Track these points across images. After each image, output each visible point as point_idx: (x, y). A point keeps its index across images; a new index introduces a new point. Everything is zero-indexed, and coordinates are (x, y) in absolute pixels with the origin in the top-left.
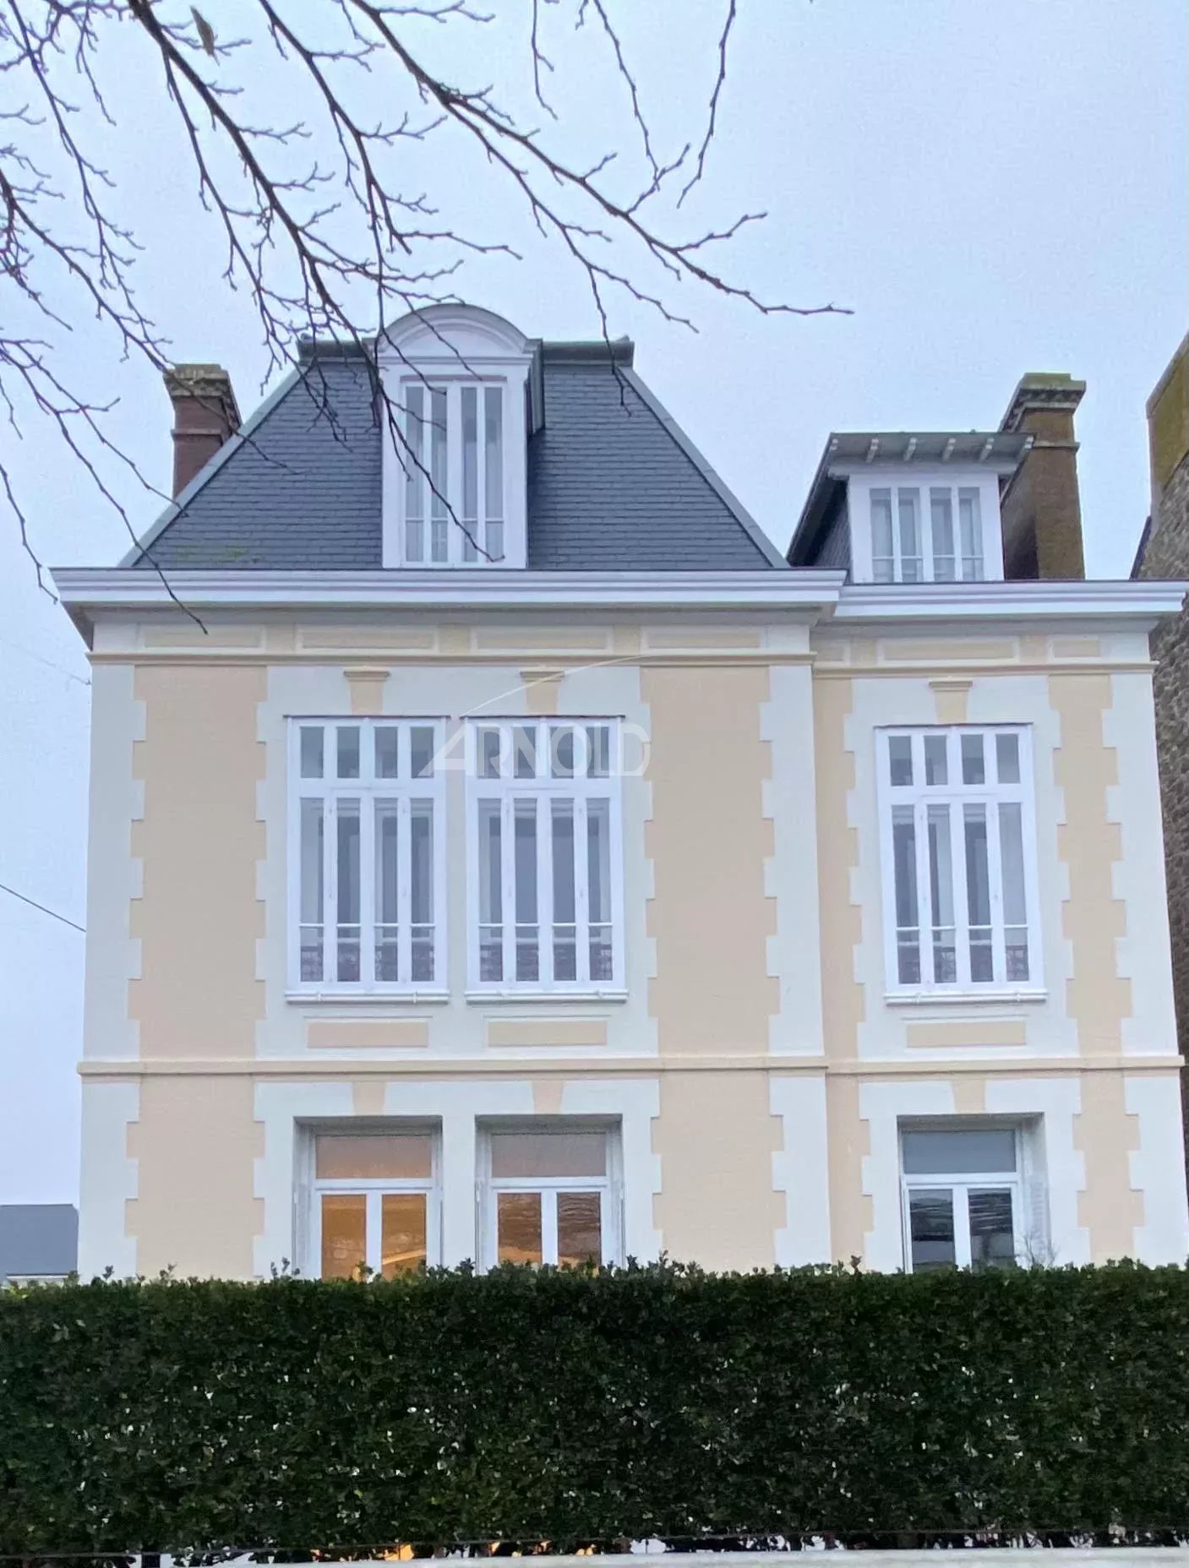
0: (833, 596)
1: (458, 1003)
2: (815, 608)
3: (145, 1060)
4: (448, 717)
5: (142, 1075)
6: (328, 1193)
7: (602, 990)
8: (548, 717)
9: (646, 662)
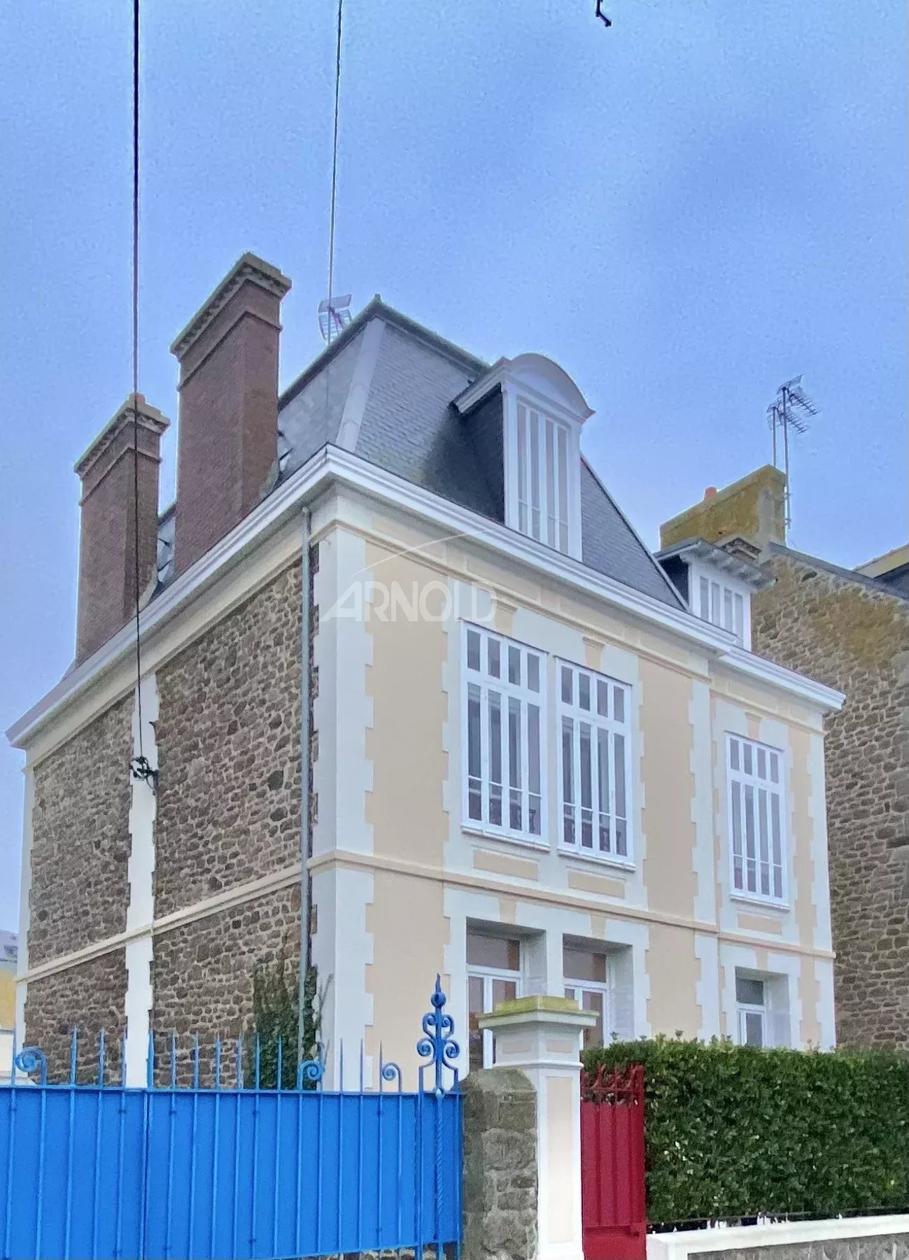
0: (728, 649)
1: (554, 854)
2: (715, 651)
3: (377, 856)
4: (548, 653)
5: (377, 868)
6: (473, 975)
7: (626, 863)
8: (598, 673)
9: (644, 656)
